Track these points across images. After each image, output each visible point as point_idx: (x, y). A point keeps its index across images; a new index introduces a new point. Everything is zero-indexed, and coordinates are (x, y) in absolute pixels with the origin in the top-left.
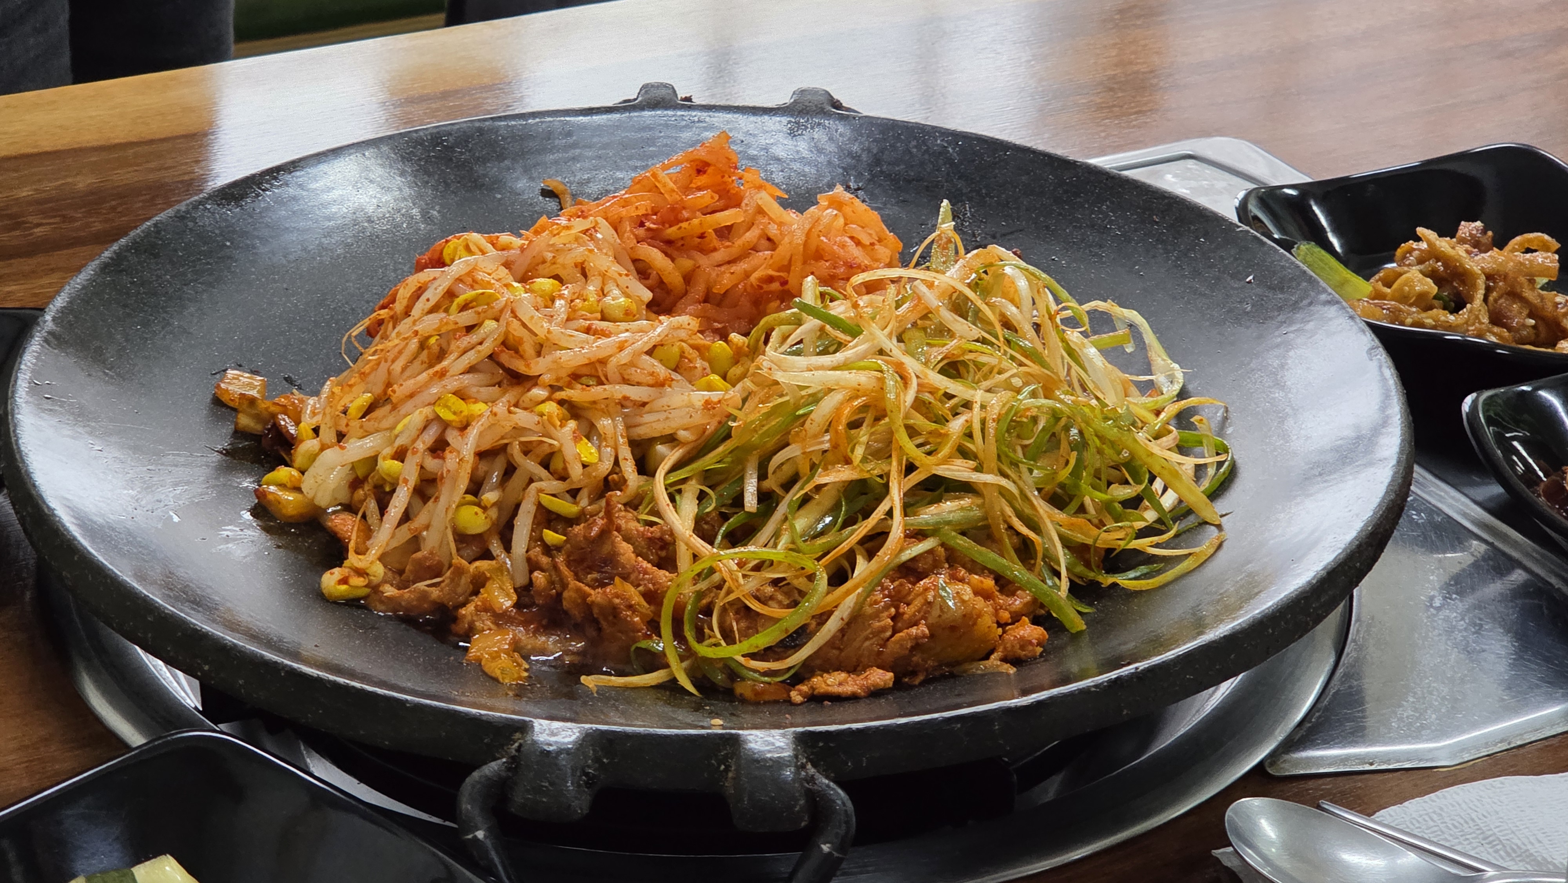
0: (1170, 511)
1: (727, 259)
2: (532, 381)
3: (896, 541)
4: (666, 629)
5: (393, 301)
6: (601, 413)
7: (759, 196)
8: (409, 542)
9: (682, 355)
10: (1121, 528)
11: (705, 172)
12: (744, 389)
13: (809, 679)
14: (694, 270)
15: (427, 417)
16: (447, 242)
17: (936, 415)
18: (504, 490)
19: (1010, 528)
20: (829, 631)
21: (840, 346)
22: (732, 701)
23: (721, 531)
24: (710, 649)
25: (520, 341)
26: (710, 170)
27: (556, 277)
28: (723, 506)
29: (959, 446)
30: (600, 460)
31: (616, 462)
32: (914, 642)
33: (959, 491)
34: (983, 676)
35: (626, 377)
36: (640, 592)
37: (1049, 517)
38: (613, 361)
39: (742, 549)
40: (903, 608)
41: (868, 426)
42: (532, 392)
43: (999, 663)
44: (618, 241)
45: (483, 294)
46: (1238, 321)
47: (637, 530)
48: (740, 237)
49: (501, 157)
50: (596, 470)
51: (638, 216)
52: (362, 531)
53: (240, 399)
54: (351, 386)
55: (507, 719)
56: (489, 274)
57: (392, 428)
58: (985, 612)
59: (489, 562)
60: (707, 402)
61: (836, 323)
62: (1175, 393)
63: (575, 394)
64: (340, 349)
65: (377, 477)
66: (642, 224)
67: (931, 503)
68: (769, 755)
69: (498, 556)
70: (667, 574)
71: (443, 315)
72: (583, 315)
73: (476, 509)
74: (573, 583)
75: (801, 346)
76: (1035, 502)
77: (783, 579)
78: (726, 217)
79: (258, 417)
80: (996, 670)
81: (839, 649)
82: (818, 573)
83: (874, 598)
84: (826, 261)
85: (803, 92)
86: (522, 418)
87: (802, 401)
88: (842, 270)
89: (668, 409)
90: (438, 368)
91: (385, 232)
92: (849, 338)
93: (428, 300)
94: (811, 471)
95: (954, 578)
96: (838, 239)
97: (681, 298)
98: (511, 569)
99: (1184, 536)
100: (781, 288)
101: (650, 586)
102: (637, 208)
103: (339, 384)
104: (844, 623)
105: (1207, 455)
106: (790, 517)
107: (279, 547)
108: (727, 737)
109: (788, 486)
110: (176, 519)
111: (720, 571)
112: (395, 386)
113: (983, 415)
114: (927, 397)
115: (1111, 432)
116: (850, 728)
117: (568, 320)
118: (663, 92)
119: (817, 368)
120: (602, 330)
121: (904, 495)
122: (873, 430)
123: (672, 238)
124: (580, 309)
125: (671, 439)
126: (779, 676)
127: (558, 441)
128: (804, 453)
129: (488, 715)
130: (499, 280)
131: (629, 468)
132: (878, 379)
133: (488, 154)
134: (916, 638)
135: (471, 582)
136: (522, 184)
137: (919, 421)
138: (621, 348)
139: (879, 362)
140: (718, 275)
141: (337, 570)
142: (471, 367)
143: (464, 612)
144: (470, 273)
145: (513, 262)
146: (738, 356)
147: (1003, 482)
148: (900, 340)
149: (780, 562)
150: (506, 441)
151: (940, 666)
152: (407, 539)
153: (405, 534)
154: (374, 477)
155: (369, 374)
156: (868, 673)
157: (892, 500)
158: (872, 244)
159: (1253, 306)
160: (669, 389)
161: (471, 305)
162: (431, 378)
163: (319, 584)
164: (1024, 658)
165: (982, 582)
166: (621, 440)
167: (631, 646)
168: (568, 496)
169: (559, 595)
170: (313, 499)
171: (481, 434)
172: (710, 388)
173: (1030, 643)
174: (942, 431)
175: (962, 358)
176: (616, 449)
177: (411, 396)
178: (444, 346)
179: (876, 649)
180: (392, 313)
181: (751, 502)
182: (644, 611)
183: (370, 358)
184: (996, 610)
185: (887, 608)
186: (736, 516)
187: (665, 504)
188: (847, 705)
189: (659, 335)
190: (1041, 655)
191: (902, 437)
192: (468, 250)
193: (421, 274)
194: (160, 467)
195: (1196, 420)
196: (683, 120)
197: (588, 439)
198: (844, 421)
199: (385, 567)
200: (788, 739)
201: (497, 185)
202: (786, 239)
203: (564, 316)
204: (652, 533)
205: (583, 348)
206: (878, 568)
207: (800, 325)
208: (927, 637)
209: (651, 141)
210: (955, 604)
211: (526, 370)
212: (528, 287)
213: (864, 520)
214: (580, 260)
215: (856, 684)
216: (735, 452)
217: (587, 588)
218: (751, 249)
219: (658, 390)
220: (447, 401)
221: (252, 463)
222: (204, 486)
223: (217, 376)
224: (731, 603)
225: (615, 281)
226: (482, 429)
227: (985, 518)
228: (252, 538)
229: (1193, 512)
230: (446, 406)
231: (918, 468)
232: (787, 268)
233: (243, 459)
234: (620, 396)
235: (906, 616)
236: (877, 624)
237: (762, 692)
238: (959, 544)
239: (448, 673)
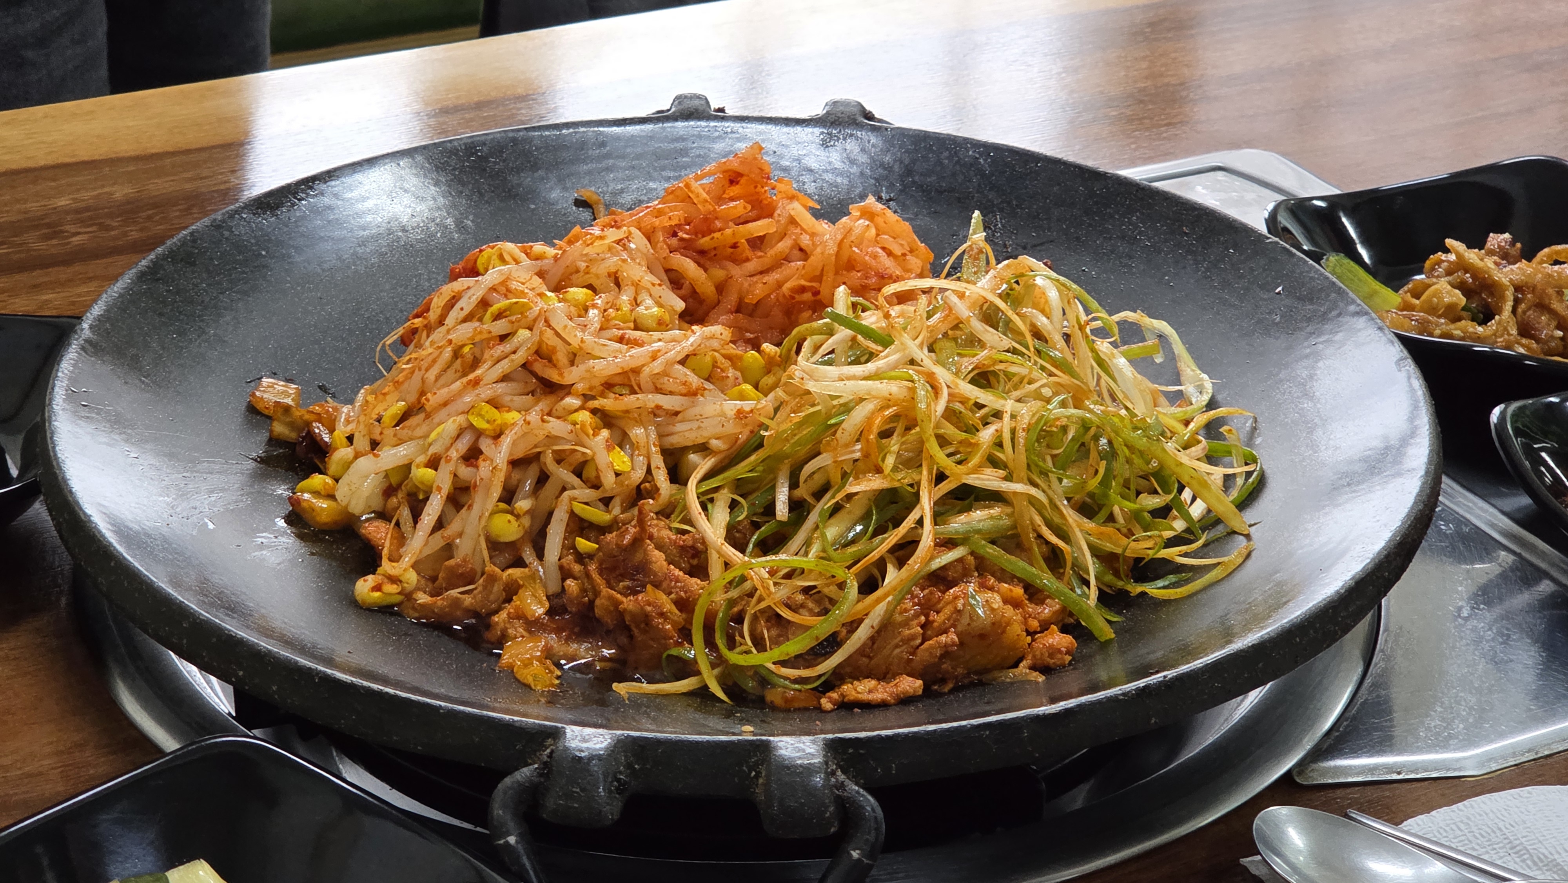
0: (1199, 521)
1: (760, 269)
2: (565, 390)
3: (926, 549)
4: (698, 636)
5: (428, 310)
6: (634, 422)
7: (791, 206)
8: (442, 549)
9: (715, 365)
10: (1150, 537)
11: (737, 183)
12: (776, 399)
13: (839, 686)
14: (726, 281)
15: (460, 425)
16: (481, 251)
17: (966, 425)
18: (536, 499)
19: (1040, 536)
20: (860, 639)
21: (871, 356)
22: (762, 709)
23: (753, 540)
24: (741, 656)
25: (554, 350)
26: (743, 181)
27: (590, 287)
28: (754, 515)
29: (989, 455)
30: (633, 469)
31: (649, 471)
32: (944, 649)
33: (990, 500)
34: (1012, 683)
35: (659, 386)
36: (672, 600)
37: (1078, 526)
38: (646, 371)
39: (774, 557)
40: (933, 616)
41: (898, 435)
42: (565, 401)
43: (1028, 671)
44: (652, 251)
45: (516, 303)
46: (1267, 332)
47: (669, 539)
48: (772, 247)
49: (535, 167)
50: (629, 478)
51: (671, 226)
52: (396, 538)
53: (274, 407)
54: (385, 394)
55: (540, 725)
56: (523, 284)
57: (427, 436)
58: (1015, 620)
59: (522, 570)
60: (739, 412)
61: (868, 333)
62: (1204, 403)
63: (608, 403)
64: (374, 357)
65: (410, 485)
66: (675, 234)
67: (961, 512)
68: (799, 762)
69: (530, 563)
70: (699, 581)
71: (477, 324)
72: (616, 325)
73: (509, 517)
74: (605, 591)
75: (833, 356)
76: (1065, 512)
77: (814, 587)
78: (759, 227)
79: (292, 425)
80: (1025, 679)
81: (869, 657)
82: (848, 581)
83: (904, 606)
84: (858, 271)
85: (835, 103)
86: (556, 426)
87: (834, 410)
88: (874, 280)
89: (701, 418)
90: (471, 376)
91: (420, 241)
92: (880, 348)
93: (462, 309)
94: (842, 479)
95: (984, 586)
96: (870, 250)
97: (714, 308)
98: (543, 577)
99: (1213, 546)
100: (813, 298)
101: (682, 593)
102: (670, 218)
103: (373, 392)
104: (874, 631)
105: (1235, 465)
106: (821, 525)
107: (312, 554)
108: (758, 743)
109: (819, 495)
110: (211, 526)
111: (752, 579)
112: (429, 395)
113: (1013, 425)
114: (958, 406)
115: (1140, 442)
116: (879, 735)
117: (601, 329)
118: (697, 102)
119: (849, 378)
120: (635, 339)
121: (935, 504)
122: (904, 439)
123: (705, 248)
124: (613, 318)
125: (703, 448)
126: (810, 683)
127: (591, 450)
128: (835, 462)
129: (521, 721)
130: (533, 289)
131: (661, 477)
132: (910, 389)
133: (522, 164)
134: (946, 645)
135: (504, 590)
136: (555, 194)
137: (950, 430)
138: (654, 358)
139: (910, 372)
140: (750, 285)
141: (370, 577)
142: (504, 376)
143: (497, 620)
144: (503, 283)
145: (546, 272)
146: (771, 366)
147: (1033, 491)
148: (931, 350)
149: (811, 571)
150: (538, 450)
151: (969, 674)
152: (440, 546)
153: (438, 541)
154: (407, 485)
155: (403, 382)
156: (898, 680)
157: (923, 509)
158: (904, 255)
159: (1282, 317)
160: (702, 399)
161: (504, 314)
162: (465, 386)
163: (353, 592)
164: (1053, 666)
165: (1011, 590)
166: (654, 449)
167: (662, 654)
168: (600, 504)
169: (592, 603)
170: (346, 507)
171: (514, 443)
172: (742, 397)
173: (1059, 651)
174: (972, 441)
175: (992, 369)
176: (648, 458)
177: (445, 404)
178: (478, 355)
179: (906, 657)
180: (426, 322)
181: (782, 510)
182: (676, 618)
183: (404, 366)
184: (1025, 618)
185: (916, 616)
186: (767, 525)
187: (697, 513)
188: (876, 712)
189: (692, 345)
190: (1070, 663)
191: (933, 446)
192: (502, 259)
193: (455, 284)
194: (195, 474)
195: (1226, 431)
196: (716, 131)
197: (621, 448)
198: (875, 430)
199: (418, 574)
200: (818, 746)
201: (531, 195)
202: (819, 250)
203: (597, 326)
204: (684, 541)
205: (616, 357)
206: (908, 577)
207: (832, 335)
208: (956, 645)
209: (684, 152)
210: (985, 612)
211: (559, 379)
212: (561, 296)
213: (894, 528)
214: (613, 270)
215: (886, 692)
216: (767, 461)
217: (619, 596)
218: (784, 259)
219: (691, 399)
220: (481, 409)
221: (286, 471)
222: (239, 493)
223: (253, 384)
224: (762, 611)
225: (648, 291)
226: (515, 437)
227: (1014, 527)
228: (286, 546)
229: (1222, 522)
230: (480, 415)
231: (948, 477)
232: (819, 278)
233: (277, 467)
234: (652, 405)
235: (936, 624)
236: (907, 632)
237: (793, 699)
238: (988, 553)
239: (481, 680)
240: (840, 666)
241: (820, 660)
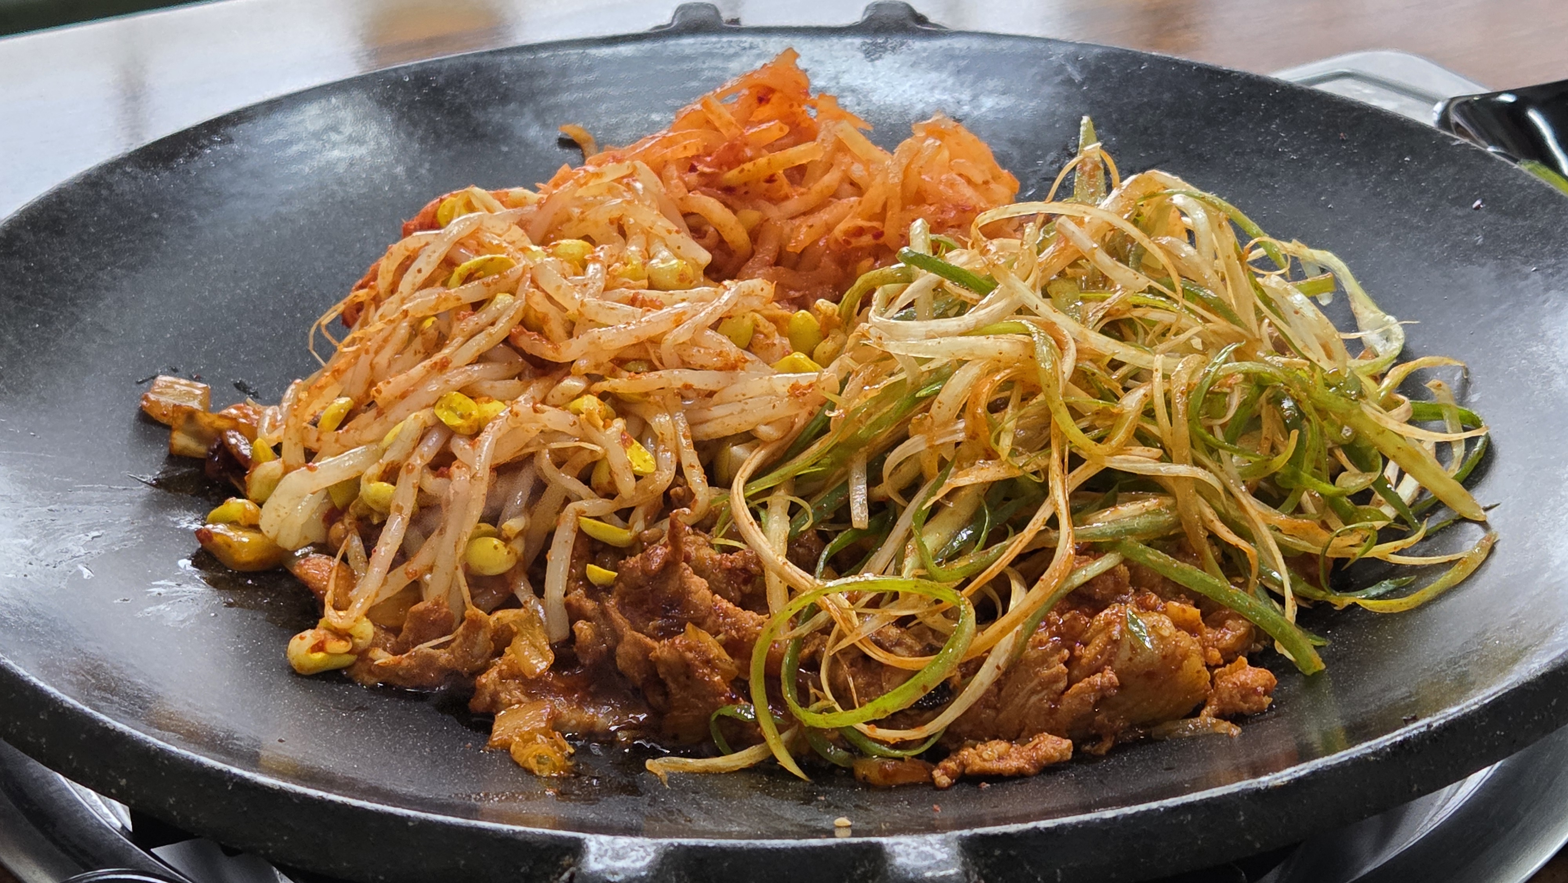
0: (1411, 506)
1: (803, 209)
2: (560, 369)
3: (1065, 558)
4: (758, 690)
5: (375, 278)
6: (655, 407)
7: (839, 127)
8: (408, 588)
9: (756, 329)
10: (1352, 530)
11: (768, 101)
12: (840, 368)
13: (957, 751)
14: (762, 225)
15: (425, 422)
16: (441, 201)
17: (1100, 390)
18: (531, 516)
19: (1213, 537)
20: (982, 684)
21: (963, 308)
22: (853, 787)
23: (824, 556)
24: (819, 716)
25: (545, 319)
26: (775, 98)
27: (587, 238)
28: (821, 523)
29: (1137, 429)
30: (657, 469)
31: (679, 471)
32: (1099, 695)
33: (1137, 490)
34: (1194, 739)
35: (686, 359)
36: (720, 642)
37: (1264, 520)
38: (669, 339)
39: (857, 578)
40: (1079, 649)
41: (1014, 407)
42: (562, 384)
43: (1214, 721)
44: (663, 190)
45: (492, 259)
46: (1467, 259)
47: (712, 559)
48: (816, 181)
49: (505, 99)
50: (654, 482)
51: (686, 158)
52: (343, 578)
53: (173, 412)
54: (321, 388)
55: (553, 837)
56: (500, 236)
57: (380, 439)
58: (1193, 652)
59: (516, 611)
60: (794, 387)
61: (958, 276)
62: (1397, 353)
63: (622, 384)
64: (307, 344)
65: (361, 505)
66: (693, 169)
67: (1104, 506)
68: (929, 874)
69: (526, 602)
70: (755, 615)
71: (441, 290)
72: (624, 284)
73: (495, 541)
74: (629, 634)
75: (911, 309)
76: (1244, 501)
77: (913, 617)
78: (800, 154)
79: (199, 435)
80: (1211, 731)
81: (995, 708)
82: (962, 607)
83: (1038, 638)
84: (930, 205)
85: (878, 6)
86: (552, 418)
87: (922, 379)
88: (952, 214)
89: (743, 398)
90: (437, 357)
91: (360, 196)
92: (976, 296)
93: (419, 271)
94: (940, 469)
95: (1145, 607)
96: (944, 177)
97: (748, 260)
98: (544, 619)
99: (1435, 539)
100: (873, 242)
101: (734, 632)
102: (685, 147)
103: (308, 389)
104: (1000, 672)
105: (1449, 430)
106: (916, 532)
107: (230, 605)
108: (865, 848)
109: (909, 491)
110: (86, 573)
111: (828, 609)
112: (380, 384)
113: (1167, 387)
114: (1089, 366)
115: (1338, 403)
116: (1036, 828)
117: (606, 289)
118: (704, 13)
119: (942, 335)
120: (651, 301)
121: (1070, 496)
122: (1022, 412)
123: (733, 183)
124: (620, 275)
125: (748, 438)
126: (915, 748)
127: (602, 447)
128: (930, 447)
129: (524, 832)
130: (512, 243)
131: (696, 478)
132: (1025, 344)
133: (488, 96)
134: (1102, 688)
135: (492, 639)
136: (533, 132)
137: (1081, 397)
138: (678, 322)
139: (1023, 322)
140: (792, 230)
141: (308, 633)
142: (480, 356)
143: (484, 681)
144: (474, 235)
145: (529, 221)
146: (827, 328)
147: (1200, 473)
148: (1046, 295)
149: (908, 595)
150: (531, 450)
151: (1132, 727)
152: (403, 586)
153: (401, 579)
154: (356, 505)
155: (345, 371)
156: (1037, 741)
157: (1055, 504)
158: (986, 183)
159: (1485, 237)
160: (742, 373)
161: (476, 275)
162: (428, 372)
163: (286, 653)
164: (1247, 713)
165: (1184, 611)
166: (684, 441)
167: (710, 715)
168: (617, 519)
169: (611, 653)
170: (275, 540)
171: (498, 443)
172: (795, 369)
173: (1255, 690)
174: (1115, 411)
175: (1128, 315)
176: (678, 454)
177: (403, 396)
178: (444, 329)
179: (1047, 706)
180: (373, 293)
181: (860, 515)
182: (727, 667)
183: (346, 350)
184: (1205, 648)
185: (1057, 649)
186: (840, 535)
187: (746, 522)
188: (1013, 787)
189: (726, 304)
190: (1270, 708)
191: (1063, 420)
192: (470, 207)
193: (408, 239)
194: (66, 506)
195: (1432, 386)
196: (730, 46)
197: (641, 442)
198: (984, 401)
199: (375, 625)
200: (952, 848)
201: (503, 134)
202: (879, 179)
203: (601, 284)
204: (731, 562)
205: (628, 324)
206: (1043, 597)
207: (910, 282)
208: (1116, 687)
209: (694, 74)
210: (1151, 642)
211: (555, 355)
212: (550, 251)
213: (1015, 534)
214: (616, 214)
215: (1022, 757)
216: (835, 451)
217: (648, 640)
218: (832, 196)
219: (732, 374)
220: (451, 401)
221: (193, 496)
222: (127, 529)
223: (145, 385)
224: (844, 652)
225: (663, 239)
226: (499, 435)
227: (1178, 524)
228: (193, 595)
229: (1444, 505)
230: (450, 408)
231: (1084, 460)
232: (881, 216)
233: (181, 491)
234: (679, 384)
235: (1084, 661)
236: (1046, 672)
237: (895, 774)
238: (1149, 559)
239: (466, 766)
240: (957, 722)
241: (928, 715)
